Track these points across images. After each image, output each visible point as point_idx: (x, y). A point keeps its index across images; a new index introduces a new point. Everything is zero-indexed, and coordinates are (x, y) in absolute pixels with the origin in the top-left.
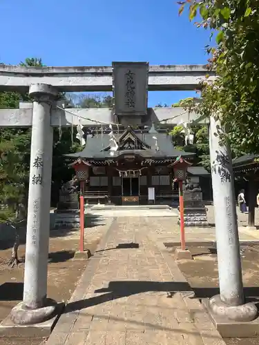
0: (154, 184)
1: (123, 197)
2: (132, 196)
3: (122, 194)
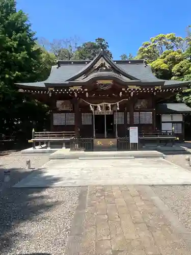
0: (136, 122)
1: (95, 140)
2: (107, 138)
3: (94, 135)
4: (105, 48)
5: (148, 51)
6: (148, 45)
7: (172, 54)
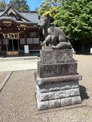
1: (7, 52)
2: (14, 51)
3: (7, 50)
4: (26, 3)
5: (45, 7)
6: (44, 3)
7: (54, 9)
